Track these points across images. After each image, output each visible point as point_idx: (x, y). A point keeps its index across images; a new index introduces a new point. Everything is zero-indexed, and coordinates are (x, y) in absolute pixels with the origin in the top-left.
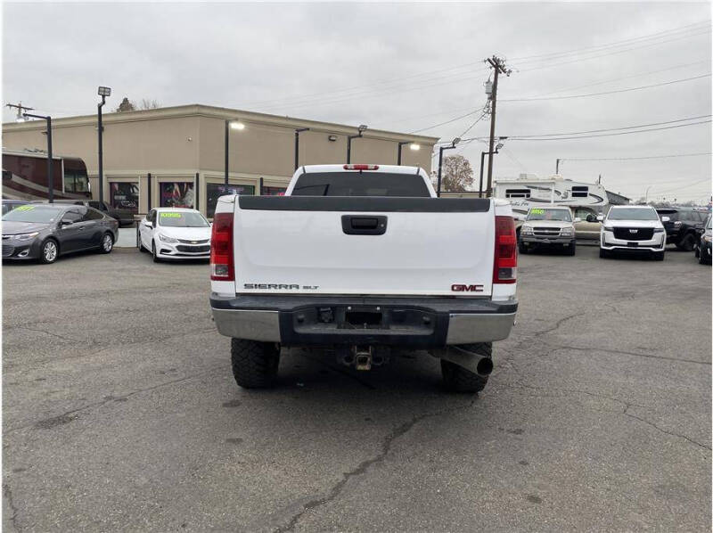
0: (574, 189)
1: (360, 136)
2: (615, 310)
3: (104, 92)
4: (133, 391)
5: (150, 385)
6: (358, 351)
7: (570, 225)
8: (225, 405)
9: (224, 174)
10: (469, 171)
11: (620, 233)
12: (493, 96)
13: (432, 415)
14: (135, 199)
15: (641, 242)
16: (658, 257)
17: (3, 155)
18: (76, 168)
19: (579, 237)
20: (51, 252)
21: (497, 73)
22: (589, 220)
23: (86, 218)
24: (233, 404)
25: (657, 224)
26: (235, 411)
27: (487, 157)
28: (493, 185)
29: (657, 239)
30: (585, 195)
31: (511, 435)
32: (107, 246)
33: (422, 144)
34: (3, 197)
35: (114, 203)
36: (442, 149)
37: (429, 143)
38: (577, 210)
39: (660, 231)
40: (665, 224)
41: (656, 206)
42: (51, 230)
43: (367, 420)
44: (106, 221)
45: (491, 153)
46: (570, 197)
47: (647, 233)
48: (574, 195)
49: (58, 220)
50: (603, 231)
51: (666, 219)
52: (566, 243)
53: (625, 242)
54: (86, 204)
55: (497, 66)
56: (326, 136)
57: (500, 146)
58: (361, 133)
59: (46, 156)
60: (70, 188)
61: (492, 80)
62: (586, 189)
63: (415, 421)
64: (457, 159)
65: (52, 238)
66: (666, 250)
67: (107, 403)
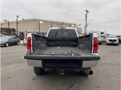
0: (101, 33)
1: (63, 24)
2: (112, 55)
3: (18, 16)
4: (13, 75)
5: (17, 74)
6: (61, 70)
7: (101, 39)
8: (32, 79)
9: (39, 31)
10: (82, 30)
11: (110, 40)
12: (86, 17)
13: (78, 82)
14: (24, 35)
15: (114, 42)
16: (117, 45)
17: (1, 28)
18: (14, 30)
19: (102, 41)
20: (7, 45)
21: (87, 13)
22: (104, 38)
23: (14, 39)
24: (34, 79)
25: (117, 39)
26: (34, 81)
27: (85, 27)
28: (87, 32)
29: (117, 41)
30: (103, 34)
31: (97, 88)
32: (18, 44)
33: (74, 25)
34: (1, 35)
35: (20, 36)
36: (77, 26)
37: (75, 25)
38: (102, 36)
39: (118, 40)
40: (118, 39)
41: (116, 36)
42: (8, 41)
43: (63, 83)
44: (18, 39)
45: (86, 27)
46: (100, 34)
47: (115, 40)
48: (101, 34)
49: (9, 39)
50: (107, 40)
51: (118, 38)
52: (100, 42)
53: (111, 42)
54: (15, 36)
55: (87, 11)
56: (57, 24)
57: (88, 25)
58: (63, 23)
59: (8, 28)
60: (13, 33)
61: (86, 14)
62: (103, 33)
63: (74, 84)
64: (80, 28)
65: (8, 42)
66: (119, 43)
67: (7, 79)
